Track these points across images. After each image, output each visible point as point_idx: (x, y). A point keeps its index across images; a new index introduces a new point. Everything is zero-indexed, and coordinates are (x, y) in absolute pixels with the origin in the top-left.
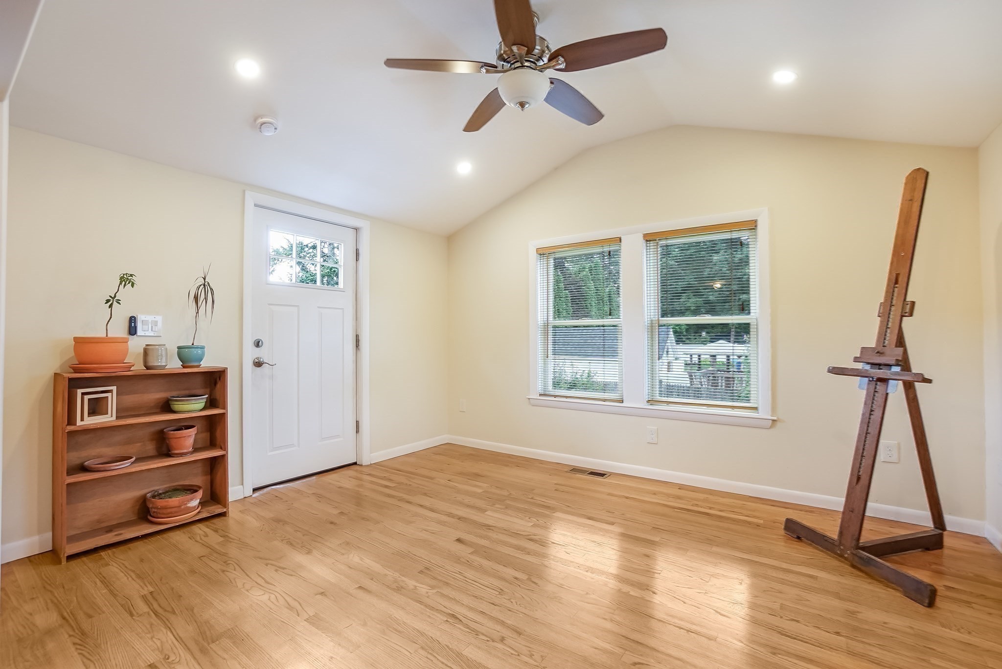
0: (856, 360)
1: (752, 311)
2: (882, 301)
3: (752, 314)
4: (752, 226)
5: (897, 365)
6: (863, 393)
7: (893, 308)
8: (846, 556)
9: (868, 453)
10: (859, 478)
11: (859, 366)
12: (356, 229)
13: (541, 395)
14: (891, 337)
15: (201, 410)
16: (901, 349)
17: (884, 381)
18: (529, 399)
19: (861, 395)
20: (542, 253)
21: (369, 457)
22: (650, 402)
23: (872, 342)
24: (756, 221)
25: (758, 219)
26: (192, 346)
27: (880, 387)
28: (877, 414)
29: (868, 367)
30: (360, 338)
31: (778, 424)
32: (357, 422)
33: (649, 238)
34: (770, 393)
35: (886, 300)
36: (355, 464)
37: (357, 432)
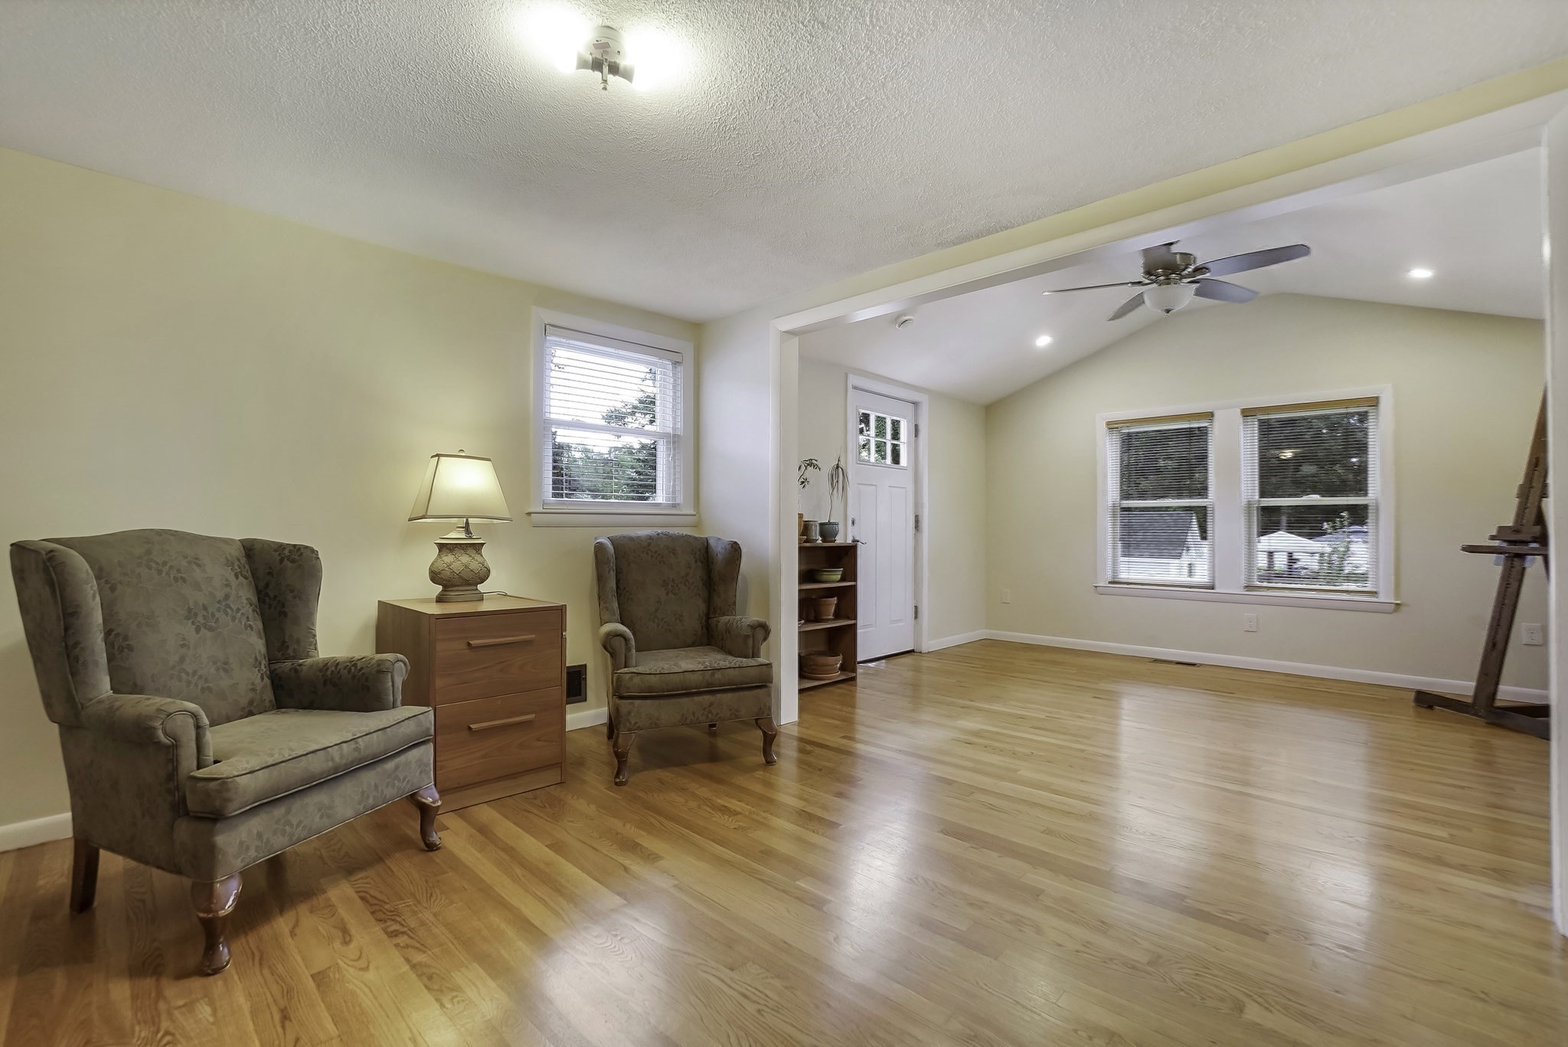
0: (1493, 538)
1: (1369, 492)
2: (1521, 482)
3: (1369, 495)
4: (1374, 402)
5: (1535, 542)
6: (1499, 569)
7: (1532, 491)
8: (1480, 714)
9: (1504, 622)
10: (1494, 645)
11: (1496, 543)
12: (915, 404)
13: (1110, 583)
14: (1531, 515)
15: (838, 582)
16: (1538, 528)
17: (1521, 556)
18: (1096, 587)
19: (1497, 571)
20: (1112, 426)
21: (929, 645)
22: (1249, 587)
23: (1509, 521)
24: (1377, 398)
25: (1381, 395)
26: (829, 523)
27: (1517, 562)
28: (1514, 585)
29: (1505, 545)
30: (920, 518)
31: (1403, 608)
32: (916, 607)
33: (1247, 413)
34: (1393, 578)
35: (1525, 482)
36: (912, 651)
37: (916, 617)
